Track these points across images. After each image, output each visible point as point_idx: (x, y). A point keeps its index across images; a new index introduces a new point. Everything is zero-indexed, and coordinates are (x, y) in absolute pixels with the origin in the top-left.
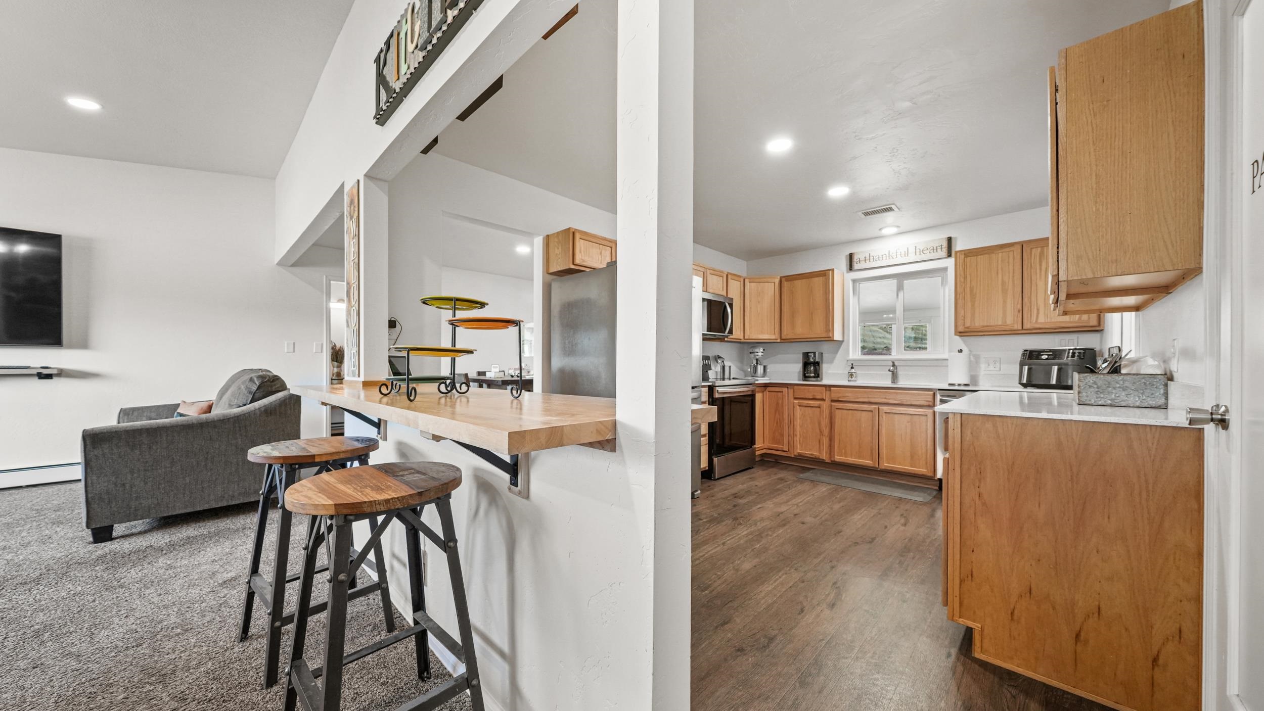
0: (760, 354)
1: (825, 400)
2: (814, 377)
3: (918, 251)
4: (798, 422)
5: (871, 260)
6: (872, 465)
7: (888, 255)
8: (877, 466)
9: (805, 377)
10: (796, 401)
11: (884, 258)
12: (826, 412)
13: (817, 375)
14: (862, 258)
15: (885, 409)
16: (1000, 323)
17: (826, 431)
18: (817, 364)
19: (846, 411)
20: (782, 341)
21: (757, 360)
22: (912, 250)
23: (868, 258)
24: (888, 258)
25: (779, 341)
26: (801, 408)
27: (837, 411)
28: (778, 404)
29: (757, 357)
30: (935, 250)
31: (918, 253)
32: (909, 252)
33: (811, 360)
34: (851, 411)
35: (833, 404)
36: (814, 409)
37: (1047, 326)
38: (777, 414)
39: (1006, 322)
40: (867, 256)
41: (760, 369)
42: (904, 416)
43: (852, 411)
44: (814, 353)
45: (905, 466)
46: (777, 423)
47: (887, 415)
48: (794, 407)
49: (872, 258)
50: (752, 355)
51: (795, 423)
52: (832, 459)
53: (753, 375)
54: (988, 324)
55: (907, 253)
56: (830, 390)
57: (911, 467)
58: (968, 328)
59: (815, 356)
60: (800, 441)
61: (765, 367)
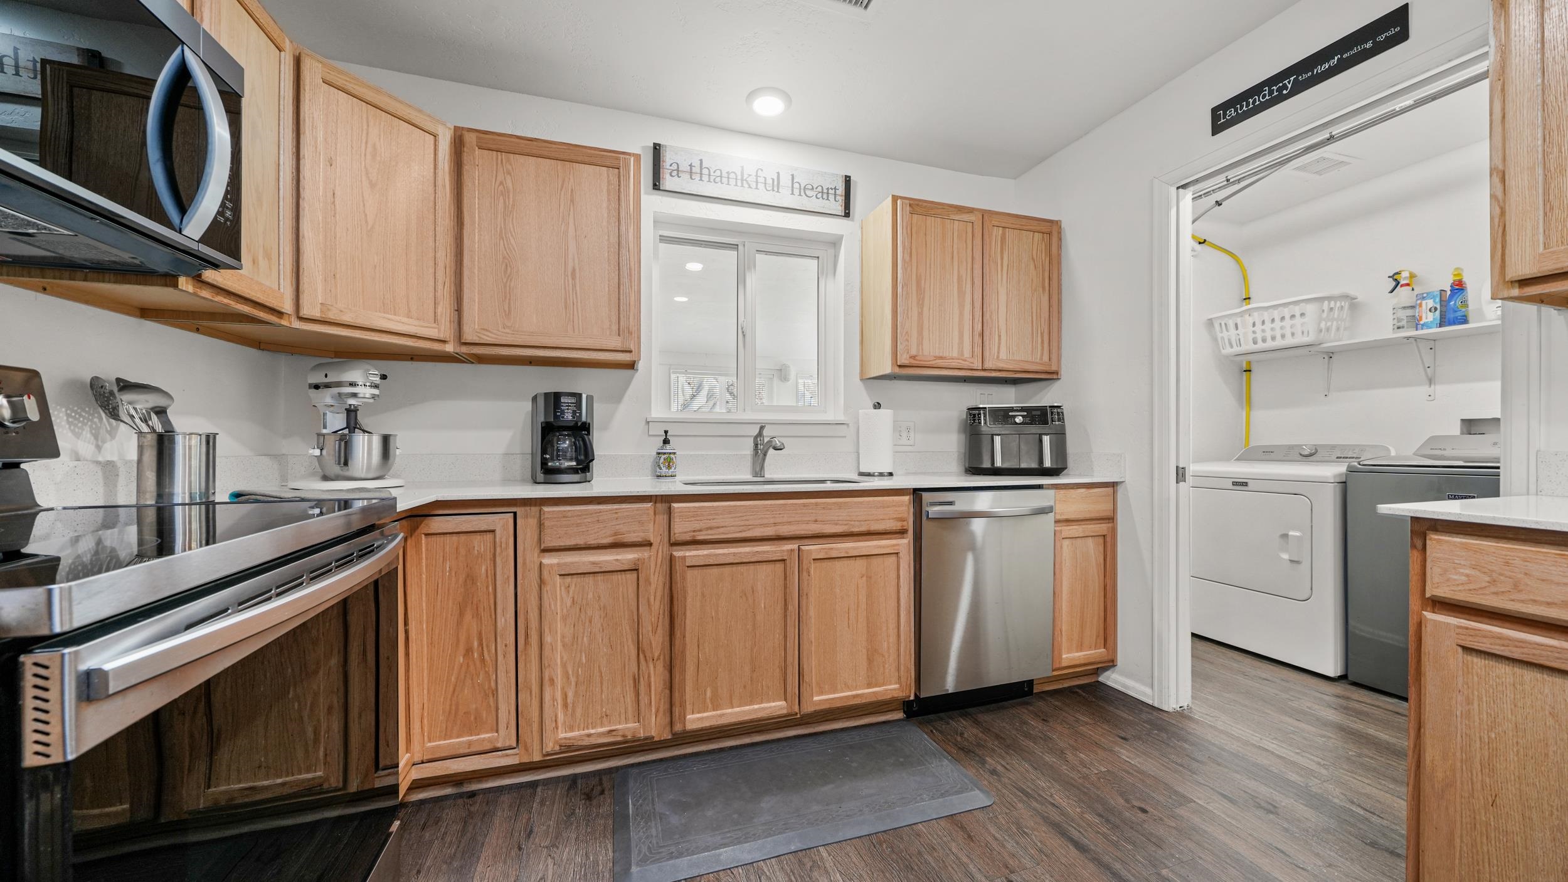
0: (366, 392)
1: (650, 544)
2: (574, 471)
3: (796, 185)
4: (558, 633)
5: (705, 178)
6: (785, 712)
7: (739, 177)
8: (796, 709)
9: (548, 472)
10: (549, 560)
11: (732, 182)
12: (656, 580)
13: (584, 465)
14: (684, 167)
15: (814, 549)
16: (955, 354)
17: (656, 641)
18: (580, 430)
19: (715, 571)
20: (464, 349)
21: (351, 412)
22: (785, 180)
23: (696, 169)
24: (739, 183)
25: (449, 348)
26: (568, 580)
27: (690, 573)
28: (471, 579)
29: (352, 401)
30: (824, 193)
31: (796, 192)
32: (781, 183)
33: (568, 416)
34: (727, 569)
35: (678, 553)
36: (615, 577)
37: (1011, 367)
38: (468, 616)
39: (962, 354)
40: (697, 164)
41: (365, 448)
42: (852, 562)
43: (734, 568)
44: (578, 396)
45: (856, 688)
46: (469, 651)
47: (818, 564)
48: (542, 582)
49: (705, 171)
50: (326, 397)
51: (548, 639)
52: (678, 728)
53: (337, 470)
54: (941, 355)
55: (776, 186)
56: (669, 511)
57: (869, 686)
58: (913, 357)
59: (579, 405)
60: (565, 697)
61: (386, 440)
